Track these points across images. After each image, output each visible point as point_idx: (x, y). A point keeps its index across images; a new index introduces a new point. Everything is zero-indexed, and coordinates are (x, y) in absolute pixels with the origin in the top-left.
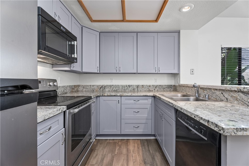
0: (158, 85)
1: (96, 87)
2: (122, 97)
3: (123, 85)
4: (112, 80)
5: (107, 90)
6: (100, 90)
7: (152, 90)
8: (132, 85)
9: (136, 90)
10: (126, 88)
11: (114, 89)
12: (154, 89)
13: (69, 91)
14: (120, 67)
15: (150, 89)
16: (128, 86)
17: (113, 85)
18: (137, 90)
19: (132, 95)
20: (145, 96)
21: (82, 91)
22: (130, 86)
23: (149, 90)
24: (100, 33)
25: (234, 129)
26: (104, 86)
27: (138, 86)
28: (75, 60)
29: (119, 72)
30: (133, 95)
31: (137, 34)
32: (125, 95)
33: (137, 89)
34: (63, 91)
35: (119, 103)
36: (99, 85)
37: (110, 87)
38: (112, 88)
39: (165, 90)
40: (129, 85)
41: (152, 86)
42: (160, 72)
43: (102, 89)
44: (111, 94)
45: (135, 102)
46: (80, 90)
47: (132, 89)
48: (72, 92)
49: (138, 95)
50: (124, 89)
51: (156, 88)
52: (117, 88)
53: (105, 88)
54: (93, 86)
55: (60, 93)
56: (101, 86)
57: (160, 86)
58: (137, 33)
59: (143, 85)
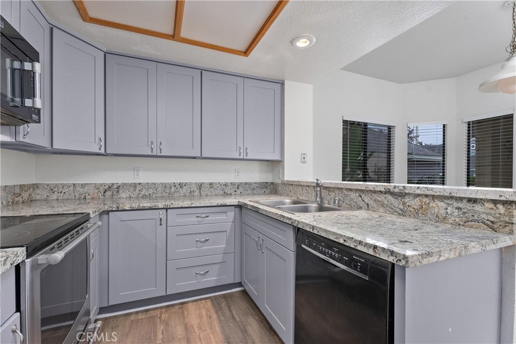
0: (241, 183)
1: (92, 188)
2: (168, 210)
3: (165, 184)
4: (138, 171)
5: (124, 195)
6: (104, 196)
7: (230, 193)
8: (186, 183)
9: (196, 194)
10: (173, 189)
11: (143, 193)
12: (235, 191)
14: (161, 143)
15: (227, 192)
16: (177, 185)
17: (140, 184)
18: (199, 194)
19: (193, 206)
20: (221, 206)
21: (46, 200)
22: (184, 185)
23: (225, 193)
24: (107, 54)
25: (419, 255)
26: (115, 187)
27: (201, 185)
28: (33, 116)
29: (159, 154)
30: (195, 205)
31: (201, 73)
32: (176, 207)
33: (200, 191)
35: (161, 224)
36: (101, 185)
37: (132, 189)
38: (137, 191)
39: (256, 192)
40: (181, 182)
41: (230, 185)
42: (249, 157)
43: (108, 194)
44: (141, 205)
45: (199, 219)
46: (38, 197)
47: (188, 192)
48: (12, 203)
49: (205, 205)
50: (167, 191)
51: (238, 188)
52: (151, 191)
53: (118, 192)
54: (83, 186)
56: (106, 187)
57: (246, 183)
58: (202, 70)
59: (212, 182)
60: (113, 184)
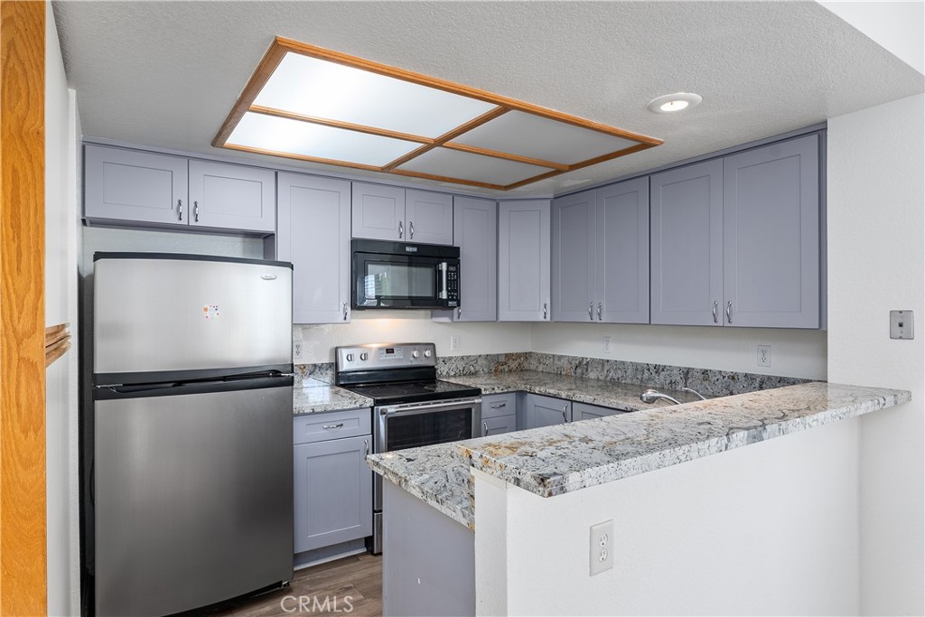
0: (769, 378)
1: (566, 362)
2: (573, 403)
3: (637, 364)
4: (608, 341)
5: (592, 375)
6: (575, 373)
8: (665, 366)
9: (678, 388)
10: (646, 375)
11: (611, 375)
13: (485, 370)
15: (735, 391)
16: (652, 368)
17: (608, 361)
22: (661, 369)
26: (585, 362)
27: (688, 372)
29: (598, 321)
32: (580, 401)
33: (686, 383)
34: (461, 369)
36: (574, 358)
37: (600, 367)
38: (605, 372)
40: (658, 364)
41: (742, 378)
43: (579, 371)
44: (548, 390)
47: (667, 382)
48: (496, 371)
50: (639, 377)
51: (763, 387)
52: (620, 374)
53: (587, 370)
54: (560, 357)
55: (452, 373)
56: (577, 362)
57: (783, 379)
58: (650, 175)
59: (707, 368)
60: (583, 359)
